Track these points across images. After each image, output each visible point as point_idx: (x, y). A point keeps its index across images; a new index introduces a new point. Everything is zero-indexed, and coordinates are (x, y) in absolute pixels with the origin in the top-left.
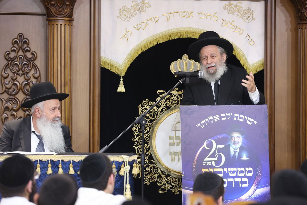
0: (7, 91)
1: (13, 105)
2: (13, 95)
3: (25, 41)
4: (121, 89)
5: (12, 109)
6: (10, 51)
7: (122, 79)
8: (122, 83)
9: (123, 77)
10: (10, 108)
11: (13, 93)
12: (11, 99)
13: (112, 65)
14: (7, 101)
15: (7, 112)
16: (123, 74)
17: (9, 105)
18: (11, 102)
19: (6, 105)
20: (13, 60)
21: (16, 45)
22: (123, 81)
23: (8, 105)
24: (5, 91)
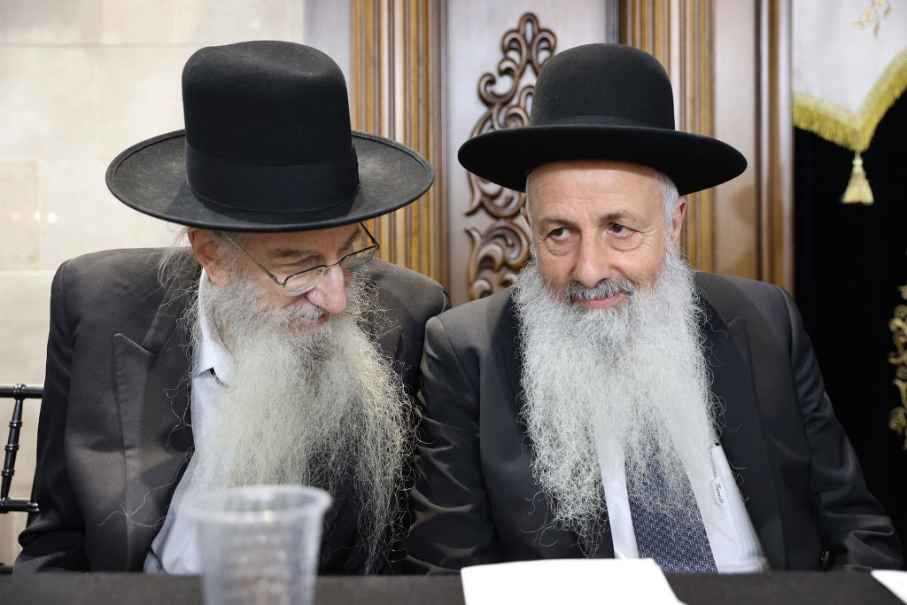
0: (487, 203)
1: (508, 250)
2: (505, 218)
3: (545, 39)
4: (859, 191)
5: (505, 264)
6: (495, 73)
7: (858, 162)
8: (859, 174)
9: (864, 155)
10: (499, 259)
11: (507, 212)
12: (500, 232)
13: (823, 117)
14: (490, 236)
15: (487, 273)
16: (862, 142)
17: (495, 249)
18: (500, 241)
19: (484, 251)
20: (505, 100)
21: (513, 55)
22: (865, 166)
23: (492, 250)
24: (481, 205)
